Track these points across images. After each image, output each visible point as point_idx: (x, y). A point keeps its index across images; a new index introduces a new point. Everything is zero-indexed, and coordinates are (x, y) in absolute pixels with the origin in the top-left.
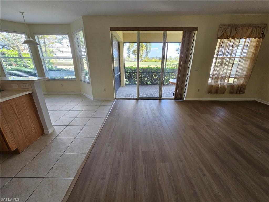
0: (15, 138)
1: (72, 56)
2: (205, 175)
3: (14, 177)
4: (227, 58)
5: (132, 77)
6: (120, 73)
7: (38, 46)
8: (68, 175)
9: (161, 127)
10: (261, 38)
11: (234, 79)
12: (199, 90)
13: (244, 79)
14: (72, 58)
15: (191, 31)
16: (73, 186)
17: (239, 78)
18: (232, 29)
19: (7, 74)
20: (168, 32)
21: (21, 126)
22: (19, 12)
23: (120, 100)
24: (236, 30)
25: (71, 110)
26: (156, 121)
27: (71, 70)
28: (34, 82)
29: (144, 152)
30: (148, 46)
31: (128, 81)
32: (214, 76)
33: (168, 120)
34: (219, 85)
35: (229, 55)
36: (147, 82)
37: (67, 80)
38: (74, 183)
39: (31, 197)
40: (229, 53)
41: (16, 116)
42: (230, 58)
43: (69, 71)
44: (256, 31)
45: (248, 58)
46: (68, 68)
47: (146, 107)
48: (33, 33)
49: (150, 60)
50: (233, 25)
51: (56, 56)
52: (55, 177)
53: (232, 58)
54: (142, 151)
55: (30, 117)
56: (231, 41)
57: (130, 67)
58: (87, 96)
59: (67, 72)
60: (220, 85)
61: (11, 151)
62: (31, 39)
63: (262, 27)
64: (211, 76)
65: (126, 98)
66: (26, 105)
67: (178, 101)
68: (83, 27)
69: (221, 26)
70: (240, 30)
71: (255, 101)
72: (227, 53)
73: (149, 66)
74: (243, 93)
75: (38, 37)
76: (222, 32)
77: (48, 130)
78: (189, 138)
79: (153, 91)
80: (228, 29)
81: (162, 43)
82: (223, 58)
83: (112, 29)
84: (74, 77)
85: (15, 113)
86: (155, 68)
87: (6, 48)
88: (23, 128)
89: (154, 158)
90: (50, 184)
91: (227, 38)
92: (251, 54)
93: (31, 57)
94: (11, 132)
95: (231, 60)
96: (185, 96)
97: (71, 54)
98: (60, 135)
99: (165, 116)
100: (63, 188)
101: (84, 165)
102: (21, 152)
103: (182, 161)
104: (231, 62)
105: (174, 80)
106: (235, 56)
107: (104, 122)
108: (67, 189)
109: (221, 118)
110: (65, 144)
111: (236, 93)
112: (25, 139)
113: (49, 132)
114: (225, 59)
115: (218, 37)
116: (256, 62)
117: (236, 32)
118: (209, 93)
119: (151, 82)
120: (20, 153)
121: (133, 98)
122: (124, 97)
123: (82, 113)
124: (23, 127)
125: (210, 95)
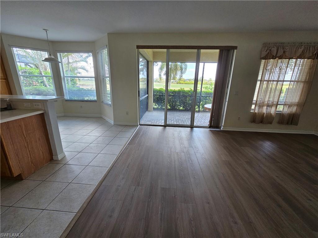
0: (19, 162)
1: (95, 75)
2: (236, 223)
3: (11, 207)
4: (274, 81)
5: (161, 101)
6: (147, 95)
7: (60, 64)
8: (71, 209)
9: (189, 161)
10: (316, 58)
11: (284, 106)
12: (239, 118)
13: (297, 107)
14: (95, 77)
15: (230, 50)
16: (74, 223)
17: (290, 106)
18: (279, 48)
19: (24, 92)
20: (202, 51)
21: (28, 149)
22: (43, 29)
23: (145, 126)
24: (283, 49)
25: (88, 135)
26: (184, 152)
27: (93, 91)
28: (48, 101)
29: (163, 188)
30: (183, 66)
31: (156, 105)
32: (258, 102)
33: (198, 152)
34: (264, 113)
35: (276, 78)
36: (179, 107)
37: (87, 101)
38: (76, 218)
39: (25, 231)
40: (276, 76)
41: (23, 137)
42: (278, 81)
43: (90, 91)
44: (308, 51)
45: (301, 82)
46: (90, 89)
47: (174, 135)
48: (56, 50)
49: (186, 82)
50: (279, 44)
51: (79, 74)
52: (56, 210)
53: (280, 81)
54: (162, 188)
55: (39, 139)
56: (277, 62)
57: (160, 89)
58: (108, 121)
59: (88, 92)
60: (266, 113)
61: (13, 176)
62: (53, 57)
63: (316, 46)
64: (254, 102)
65: (153, 124)
66: (36, 126)
67: (213, 130)
68: (108, 45)
69: (265, 45)
70: (288, 50)
71: (313, 134)
72: (273, 75)
73: (182, 89)
74: (296, 124)
75: (60, 55)
76: (266, 52)
77: (58, 156)
78: (222, 174)
79: (185, 118)
80: (274, 48)
81: (195, 63)
82: (268, 81)
83: (139, 47)
84: (95, 98)
85: (23, 134)
86: (189, 91)
87: (29, 66)
88: (29, 151)
89: (175, 197)
90: (49, 218)
91: (273, 58)
92: (305, 78)
93: (52, 75)
94: (16, 155)
95: (279, 84)
96: (223, 125)
97: (94, 74)
98: (70, 162)
99: (196, 148)
100: (63, 224)
101: (91, 199)
102: (24, 178)
103: (208, 203)
104: (279, 86)
105: (209, 106)
106: (284, 79)
107: (122, 150)
108: (67, 226)
109: (265, 153)
110: (74, 173)
111: (287, 123)
112: (31, 163)
113: (59, 158)
114: (271, 82)
115: (262, 57)
116: (311, 87)
117: (284, 52)
118: (252, 123)
119: (183, 107)
120: (22, 179)
121: (160, 124)
122: (150, 123)
123: (99, 139)
124: (30, 149)
125: (253, 124)
